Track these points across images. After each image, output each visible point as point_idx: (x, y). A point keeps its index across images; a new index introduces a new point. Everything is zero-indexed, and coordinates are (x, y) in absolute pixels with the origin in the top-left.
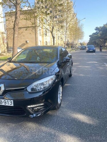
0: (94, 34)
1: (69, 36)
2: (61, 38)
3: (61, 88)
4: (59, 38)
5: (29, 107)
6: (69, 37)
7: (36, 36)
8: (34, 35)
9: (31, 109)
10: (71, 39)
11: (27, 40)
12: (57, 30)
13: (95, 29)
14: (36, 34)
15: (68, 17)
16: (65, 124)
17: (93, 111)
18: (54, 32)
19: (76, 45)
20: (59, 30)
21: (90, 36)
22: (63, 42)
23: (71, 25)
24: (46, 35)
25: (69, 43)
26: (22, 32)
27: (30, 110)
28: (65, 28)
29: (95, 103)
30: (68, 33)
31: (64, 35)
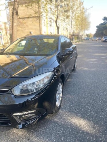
0: (102, 24)
1: (75, 26)
2: (67, 29)
3: (61, 86)
4: (64, 29)
5: (15, 114)
6: (75, 28)
7: (40, 26)
8: (39, 26)
9: (18, 117)
10: (77, 30)
11: (31, 31)
12: (62, 20)
13: (103, 19)
14: (40, 25)
15: (74, 5)
16: (63, 136)
17: (100, 117)
18: (59, 22)
19: (82, 36)
20: (64, 20)
21: (97, 27)
22: (68, 33)
23: (77, 15)
24: (51, 25)
25: (74, 34)
26: (25, 23)
27: (17, 119)
28: (71, 18)
29: (103, 105)
30: (74, 23)
31: (69, 25)
